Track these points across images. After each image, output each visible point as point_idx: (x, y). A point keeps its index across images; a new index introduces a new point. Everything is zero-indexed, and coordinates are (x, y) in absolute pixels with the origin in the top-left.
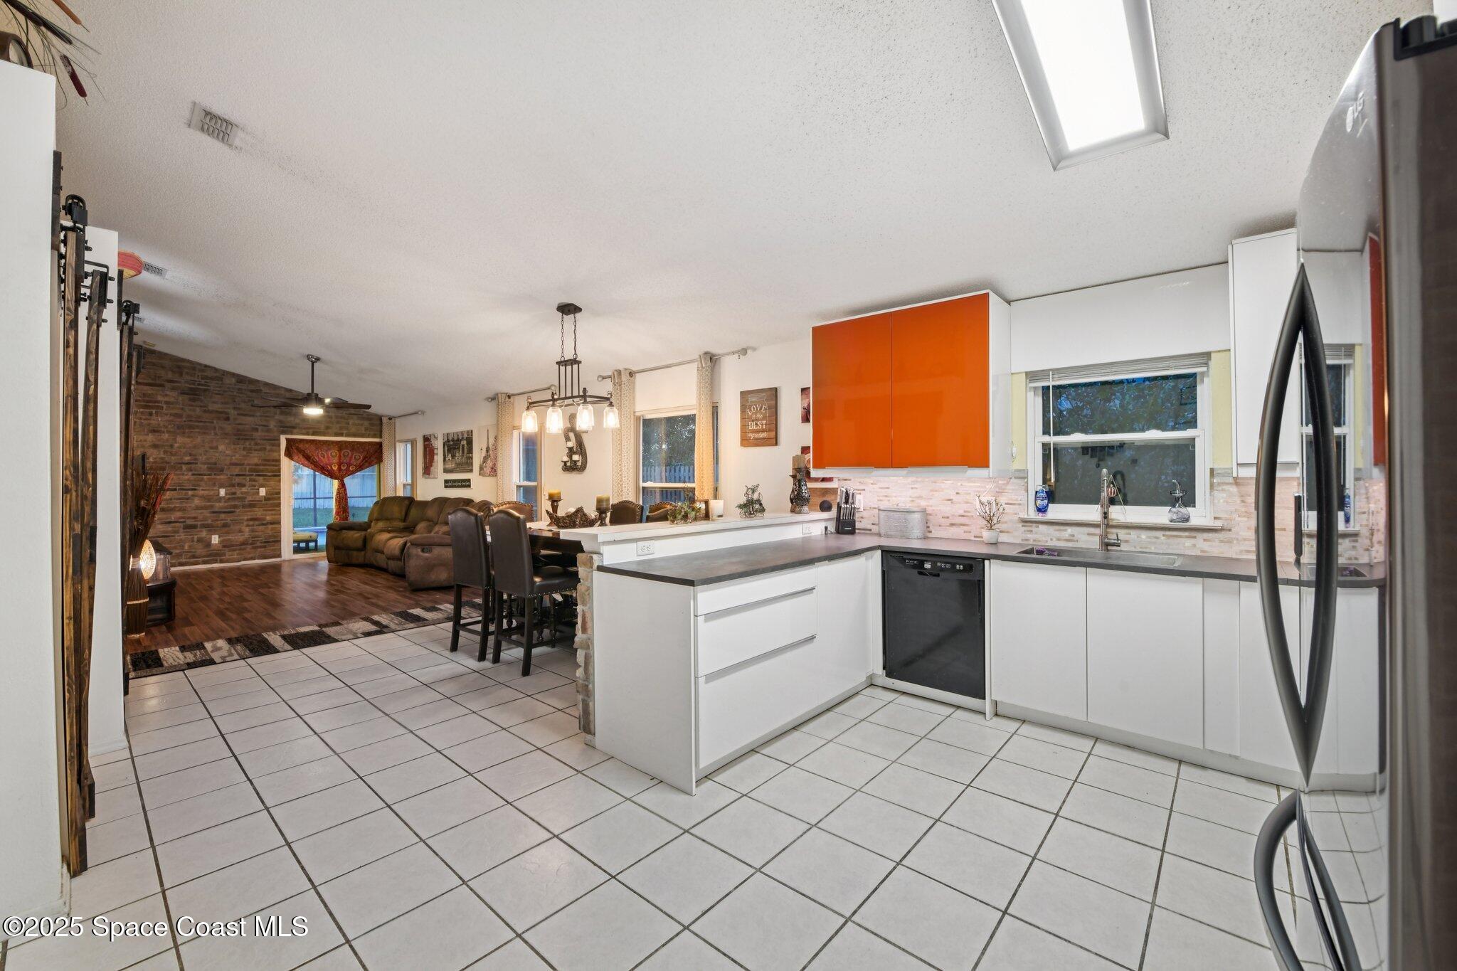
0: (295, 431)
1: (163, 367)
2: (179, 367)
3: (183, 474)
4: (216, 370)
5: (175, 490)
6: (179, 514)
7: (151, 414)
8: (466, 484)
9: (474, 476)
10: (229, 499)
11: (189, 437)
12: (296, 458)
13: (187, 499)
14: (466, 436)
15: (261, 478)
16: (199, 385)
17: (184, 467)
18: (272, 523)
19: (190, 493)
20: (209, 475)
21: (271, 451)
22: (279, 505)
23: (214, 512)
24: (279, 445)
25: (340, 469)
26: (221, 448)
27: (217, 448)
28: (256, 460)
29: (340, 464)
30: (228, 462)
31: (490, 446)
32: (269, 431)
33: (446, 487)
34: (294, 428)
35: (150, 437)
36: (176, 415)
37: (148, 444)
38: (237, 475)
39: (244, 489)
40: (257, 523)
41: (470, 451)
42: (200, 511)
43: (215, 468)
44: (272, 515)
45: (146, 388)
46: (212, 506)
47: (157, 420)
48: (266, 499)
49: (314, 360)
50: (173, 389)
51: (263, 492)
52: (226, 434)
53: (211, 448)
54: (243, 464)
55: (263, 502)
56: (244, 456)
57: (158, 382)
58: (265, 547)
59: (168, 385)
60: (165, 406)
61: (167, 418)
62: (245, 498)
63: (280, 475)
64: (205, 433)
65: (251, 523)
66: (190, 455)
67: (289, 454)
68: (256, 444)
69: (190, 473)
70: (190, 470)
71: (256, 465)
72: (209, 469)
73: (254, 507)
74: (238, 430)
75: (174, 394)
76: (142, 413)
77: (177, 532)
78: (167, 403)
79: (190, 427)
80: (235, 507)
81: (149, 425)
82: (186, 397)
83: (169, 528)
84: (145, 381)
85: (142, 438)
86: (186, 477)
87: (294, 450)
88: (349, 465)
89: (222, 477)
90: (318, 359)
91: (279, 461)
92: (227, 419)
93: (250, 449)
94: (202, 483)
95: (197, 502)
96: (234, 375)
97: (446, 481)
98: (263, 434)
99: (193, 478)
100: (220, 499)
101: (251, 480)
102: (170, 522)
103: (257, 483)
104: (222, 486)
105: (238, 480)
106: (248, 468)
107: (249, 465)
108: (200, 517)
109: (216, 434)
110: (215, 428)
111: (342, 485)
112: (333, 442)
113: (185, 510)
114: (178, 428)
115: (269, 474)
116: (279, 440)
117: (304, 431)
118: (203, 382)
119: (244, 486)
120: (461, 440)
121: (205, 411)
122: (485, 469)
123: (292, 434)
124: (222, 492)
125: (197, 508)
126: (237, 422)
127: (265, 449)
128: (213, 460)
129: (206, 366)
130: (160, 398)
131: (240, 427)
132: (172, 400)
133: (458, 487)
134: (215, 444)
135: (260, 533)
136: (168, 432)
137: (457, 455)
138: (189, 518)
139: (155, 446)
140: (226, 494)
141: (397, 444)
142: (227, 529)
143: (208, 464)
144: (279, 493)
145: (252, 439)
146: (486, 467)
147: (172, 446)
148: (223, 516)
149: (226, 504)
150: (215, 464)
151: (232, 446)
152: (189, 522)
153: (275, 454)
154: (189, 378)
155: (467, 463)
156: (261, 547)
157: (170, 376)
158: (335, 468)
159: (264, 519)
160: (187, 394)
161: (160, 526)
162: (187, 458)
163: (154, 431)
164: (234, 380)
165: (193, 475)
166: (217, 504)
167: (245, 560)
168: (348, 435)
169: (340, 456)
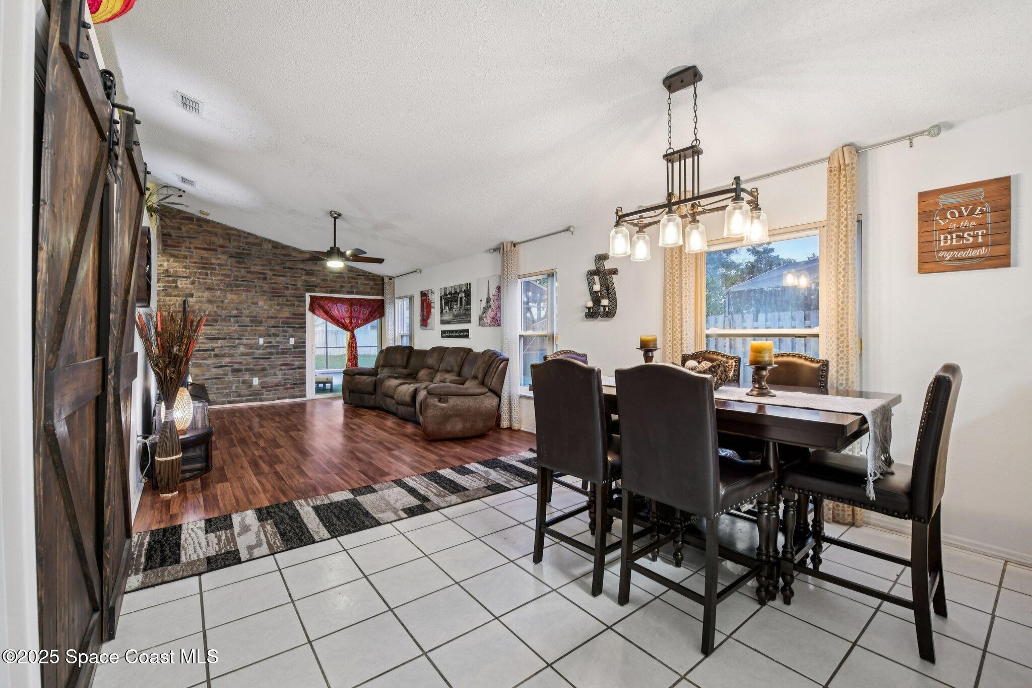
0: (317, 289)
1: (216, 234)
2: (228, 234)
3: (231, 326)
4: (256, 237)
5: (225, 339)
6: (228, 360)
7: (207, 274)
8: (464, 334)
9: (473, 327)
10: (266, 347)
11: (235, 294)
12: (317, 312)
13: (235, 347)
14: (464, 288)
15: (291, 329)
16: (243, 250)
17: (232, 320)
18: (299, 368)
19: (237, 341)
20: (252, 326)
21: (299, 306)
22: (304, 353)
23: (256, 358)
24: (304, 301)
25: (351, 322)
26: (261, 303)
27: (257, 303)
28: (287, 314)
29: (351, 318)
30: (266, 316)
31: (491, 297)
32: (297, 289)
33: (443, 337)
34: (316, 286)
35: (206, 294)
36: (228, 276)
37: (204, 300)
38: (273, 327)
39: (278, 339)
40: (288, 367)
41: (468, 302)
42: (244, 357)
43: (256, 321)
44: (299, 361)
45: (203, 252)
46: (253, 353)
47: (212, 280)
48: (295, 347)
49: (336, 216)
50: (224, 253)
51: (292, 341)
52: (264, 292)
53: (253, 303)
54: (277, 318)
55: (293, 350)
56: (278, 310)
57: (212, 247)
58: (293, 388)
59: (219, 249)
60: (217, 267)
61: (219, 278)
62: (278, 346)
63: (305, 327)
64: (248, 291)
65: (283, 367)
66: (237, 309)
67: (312, 310)
68: (287, 301)
69: (237, 325)
70: (237, 322)
71: (287, 318)
72: (252, 321)
73: (286, 354)
74: (273, 288)
75: (224, 257)
76: (200, 273)
77: (226, 375)
78: (219, 265)
79: (238, 286)
80: (271, 353)
81: (205, 283)
82: (234, 260)
83: (220, 371)
84: (202, 246)
85: (200, 294)
86: (234, 328)
87: (317, 305)
88: (358, 318)
89: (261, 328)
90: (339, 215)
91: (304, 315)
92: (265, 279)
93: (283, 305)
94: (246, 334)
95: (242, 349)
96: (270, 241)
97: (443, 332)
98: (293, 292)
99: (238, 329)
100: (259, 347)
101: (283, 331)
102: (222, 366)
103: (287, 334)
104: (261, 336)
105: (273, 331)
106: (281, 320)
107: (281, 318)
108: (244, 362)
109: (256, 292)
110: (256, 286)
111: (353, 337)
112: (346, 299)
113: (233, 356)
114: (228, 286)
115: (297, 326)
116: (304, 297)
117: (324, 290)
118: (246, 247)
119: (278, 336)
120: (459, 293)
121: (248, 272)
122: (485, 319)
123: (314, 292)
124: (261, 341)
125: (242, 354)
126: (273, 281)
127: (294, 305)
128: (254, 314)
129: (249, 234)
130: (214, 261)
131: (275, 286)
132: (223, 262)
133: (456, 337)
134: (255, 301)
135: (289, 377)
136: (220, 289)
137: (455, 307)
138: (236, 363)
139: (210, 302)
140: (264, 343)
141: (396, 300)
142: (265, 372)
143: (251, 317)
144: (304, 342)
145: (284, 296)
146: (486, 317)
147: (223, 302)
148: (262, 361)
149: (264, 351)
150: (256, 317)
151: (269, 302)
152: (236, 366)
153: (302, 309)
154: (236, 244)
155: (465, 314)
156: (290, 388)
157: (221, 242)
158: (348, 321)
159: (293, 365)
160: (235, 257)
161: (214, 370)
162: (234, 312)
163: (209, 289)
164: (270, 246)
165: (239, 326)
166: (258, 351)
167: (279, 398)
168: (357, 293)
169: (351, 312)
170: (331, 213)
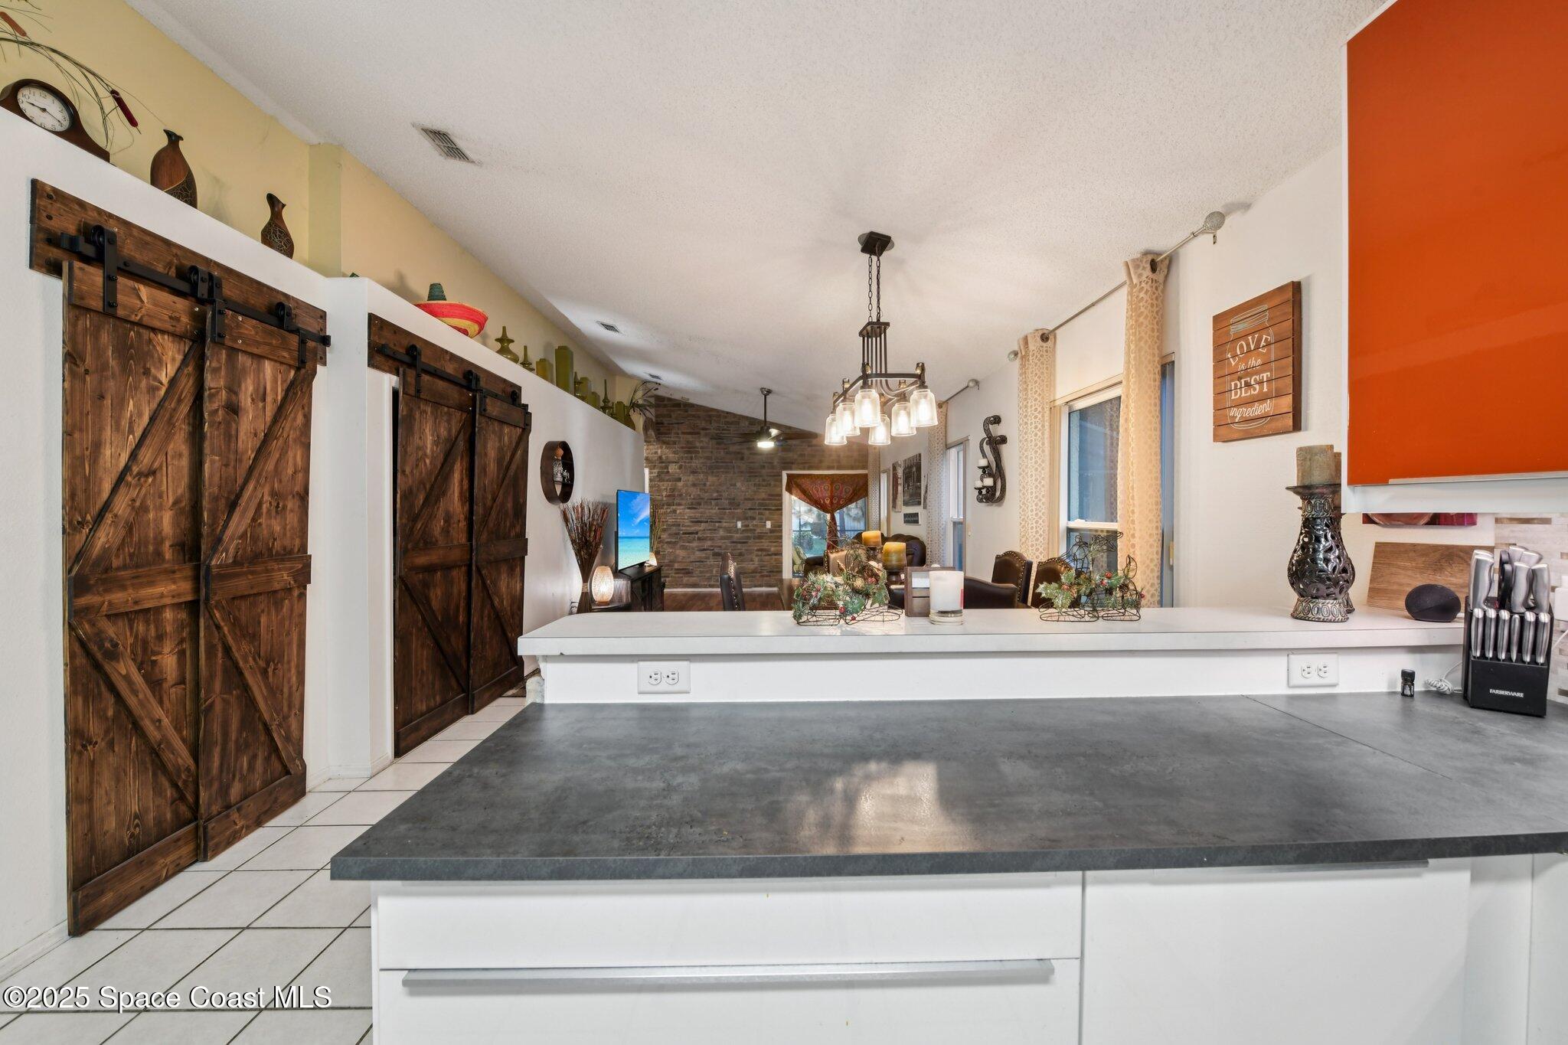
0: (793, 466)
1: (699, 417)
2: (710, 416)
3: (712, 509)
4: (735, 415)
5: (707, 522)
6: (709, 543)
7: (691, 458)
8: (916, 519)
9: (920, 510)
10: (743, 530)
11: (716, 476)
12: (794, 491)
13: (715, 530)
14: (917, 461)
15: (767, 512)
16: (723, 430)
17: (713, 502)
18: (776, 555)
19: (717, 524)
20: (730, 509)
21: (775, 486)
22: (781, 537)
23: (734, 542)
24: (781, 481)
25: (832, 503)
26: (739, 485)
27: (735, 485)
28: (763, 496)
29: (832, 498)
30: (743, 498)
32: (773, 467)
33: (904, 521)
34: (792, 463)
35: (691, 478)
36: (708, 458)
37: (690, 483)
38: (750, 509)
39: (755, 522)
40: (764, 553)
41: (919, 480)
42: (723, 541)
43: (734, 503)
44: (776, 546)
45: (689, 436)
46: (732, 537)
47: (696, 463)
48: (771, 531)
49: (767, 393)
50: (706, 435)
51: (769, 524)
52: (742, 472)
53: (731, 485)
54: (753, 499)
55: (769, 534)
56: (755, 492)
57: (696, 431)
58: (770, 576)
59: (702, 432)
60: (700, 450)
61: (702, 461)
62: (755, 530)
63: (781, 509)
64: (726, 472)
65: (760, 553)
66: (718, 492)
67: (789, 489)
68: (764, 480)
69: (717, 508)
70: (717, 505)
71: (764, 499)
72: (730, 504)
73: (762, 539)
74: (750, 468)
75: (706, 440)
76: (686, 457)
77: (708, 558)
78: (702, 448)
79: (718, 468)
80: (748, 538)
81: (690, 467)
82: (714, 441)
83: (703, 554)
84: (688, 431)
85: (686, 478)
86: (715, 511)
87: (794, 484)
88: (840, 498)
89: (738, 511)
90: (769, 392)
91: (780, 495)
92: (742, 459)
93: (759, 485)
94: (725, 517)
95: (722, 533)
96: (747, 418)
97: (906, 515)
98: (769, 471)
99: (718, 511)
100: (737, 531)
101: (759, 514)
102: (704, 550)
103: (764, 517)
104: (739, 519)
105: (750, 513)
106: (757, 502)
107: (758, 500)
108: (724, 546)
109: (734, 473)
110: (734, 467)
111: (833, 518)
112: (826, 476)
113: (713, 539)
114: (709, 469)
115: (773, 508)
116: (781, 476)
117: (801, 466)
118: (725, 427)
119: (754, 519)
120: (914, 466)
121: (727, 453)
123: (791, 469)
124: (739, 525)
125: (723, 538)
126: (750, 461)
127: (770, 485)
128: (733, 497)
129: (728, 413)
130: (698, 444)
131: (752, 465)
132: (705, 445)
133: (912, 522)
134: (733, 482)
135: (766, 563)
136: (703, 472)
137: (912, 484)
138: (716, 546)
139: (694, 485)
140: (742, 526)
141: (882, 475)
142: (742, 558)
143: (730, 499)
144: (781, 526)
145: (761, 476)
147: (705, 485)
148: (739, 546)
149: (742, 535)
150: (734, 499)
151: (746, 483)
152: (716, 550)
153: (779, 489)
154: (716, 425)
155: (917, 494)
156: (767, 576)
157: (703, 424)
158: (828, 502)
159: (768, 550)
160: (715, 439)
161: (697, 553)
162: (715, 495)
163: (694, 472)
164: (747, 423)
165: (719, 509)
166: (736, 535)
167: (755, 586)
168: (839, 468)
169: (832, 489)
170: (762, 389)
